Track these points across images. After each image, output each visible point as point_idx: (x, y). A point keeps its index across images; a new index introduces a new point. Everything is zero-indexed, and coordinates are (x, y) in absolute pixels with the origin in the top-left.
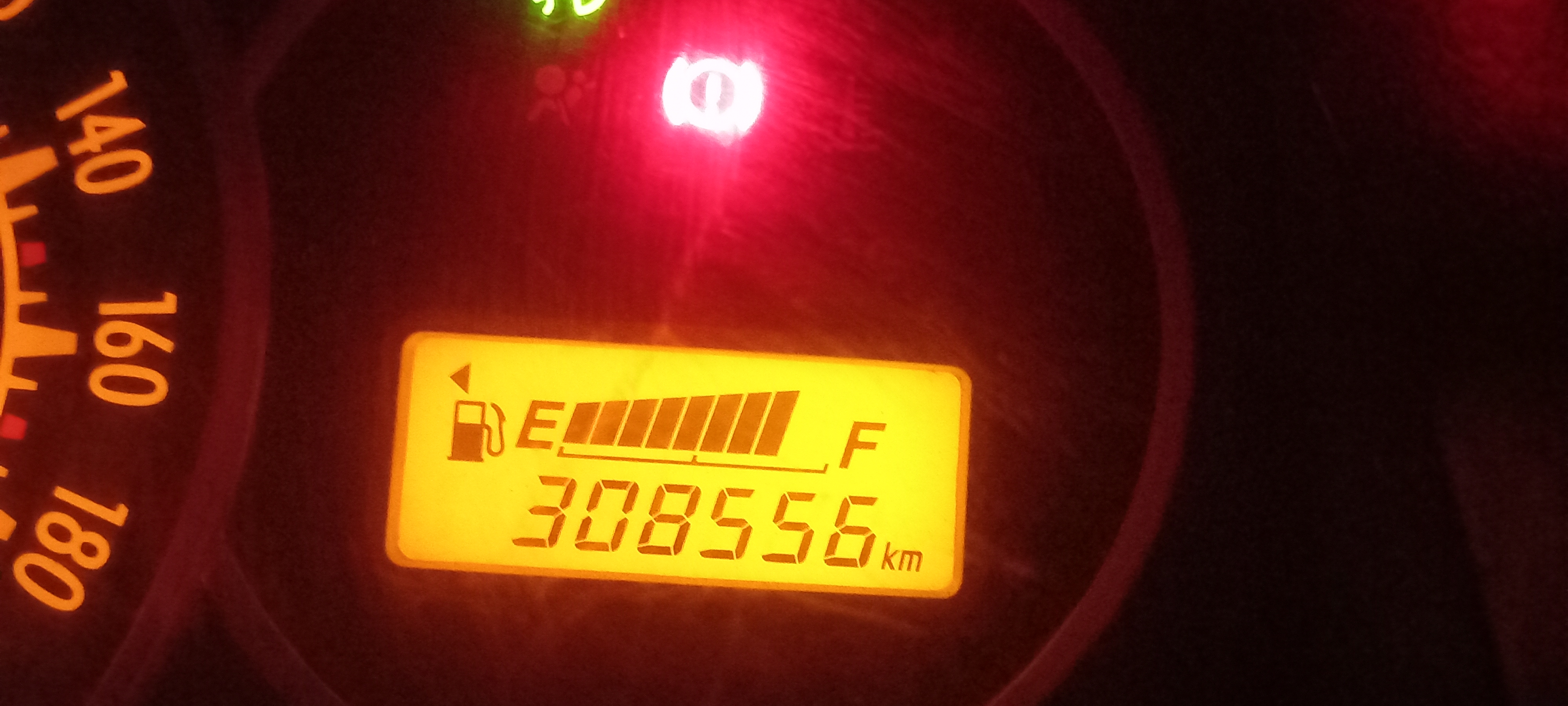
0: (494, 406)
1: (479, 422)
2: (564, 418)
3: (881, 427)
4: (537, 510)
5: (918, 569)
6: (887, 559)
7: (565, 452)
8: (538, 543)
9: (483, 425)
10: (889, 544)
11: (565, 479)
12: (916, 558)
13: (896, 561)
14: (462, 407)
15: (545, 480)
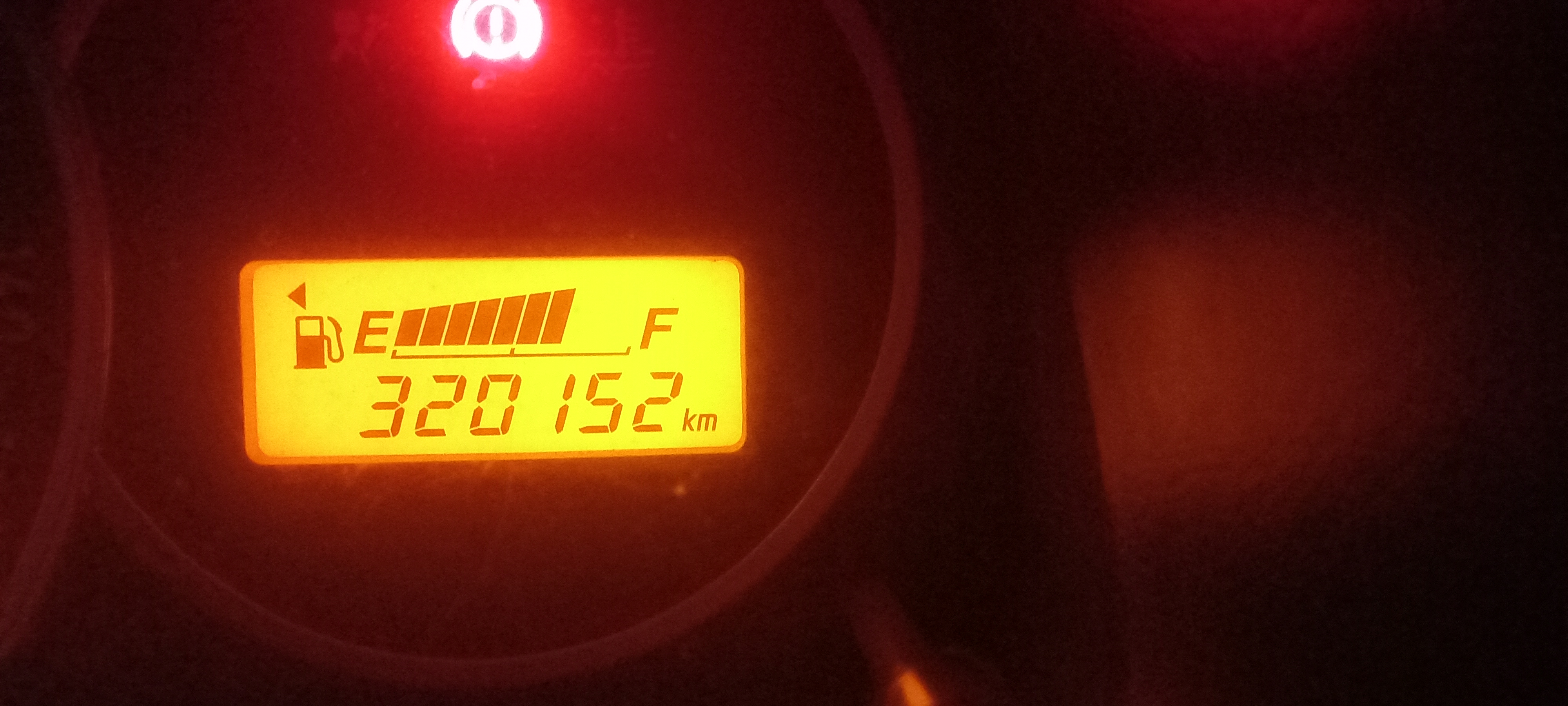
0: (330, 318)
1: (318, 334)
2: (393, 325)
3: (674, 311)
4: (378, 406)
5: (714, 428)
6: (687, 423)
7: (397, 354)
8: (383, 434)
9: (322, 337)
10: (687, 410)
11: (402, 377)
12: (712, 420)
13: (694, 423)
14: (301, 322)
15: (384, 380)
